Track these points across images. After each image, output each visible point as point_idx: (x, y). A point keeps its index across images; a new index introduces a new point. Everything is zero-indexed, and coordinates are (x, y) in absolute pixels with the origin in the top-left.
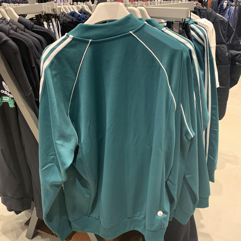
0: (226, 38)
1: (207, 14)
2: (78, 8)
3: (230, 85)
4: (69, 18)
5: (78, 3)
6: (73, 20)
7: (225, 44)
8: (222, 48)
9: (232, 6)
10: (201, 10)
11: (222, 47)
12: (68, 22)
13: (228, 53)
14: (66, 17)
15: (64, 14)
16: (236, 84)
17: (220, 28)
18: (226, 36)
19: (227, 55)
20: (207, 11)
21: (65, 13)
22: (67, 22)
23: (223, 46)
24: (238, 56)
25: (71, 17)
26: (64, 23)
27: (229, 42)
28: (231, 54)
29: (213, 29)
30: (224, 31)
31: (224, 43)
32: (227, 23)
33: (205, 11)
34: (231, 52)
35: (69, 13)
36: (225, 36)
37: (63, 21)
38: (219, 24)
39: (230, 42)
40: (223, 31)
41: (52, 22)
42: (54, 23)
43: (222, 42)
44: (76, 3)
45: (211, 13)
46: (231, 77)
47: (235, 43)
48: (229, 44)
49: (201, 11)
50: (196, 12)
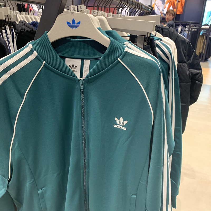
0: (187, 57)
1: (169, 33)
3: (190, 103)
4: (28, 27)
7: (186, 63)
8: (182, 67)
10: (163, 29)
13: (188, 72)
14: (26, 26)
17: (181, 48)
18: (187, 55)
19: (188, 74)
20: (169, 30)
23: (183, 64)
24: (198, 75)
25: (32, 27)
27: (189, 61)
28: (192, 73)
29: (175, 47)
30: (186, 50)
31: (185, 62)
32: (188, 43)
33: (167, 30)
35: (30, 23)
36: (186, 55)
38: (181, 44)
39: (191, 61)
40: (184, 50)
43: (183, 60)
45: (173, 33)
46: (191, 95)
47: (195, 62)
48: (190, 63)
49: (163, 30)
50: (159, 31)
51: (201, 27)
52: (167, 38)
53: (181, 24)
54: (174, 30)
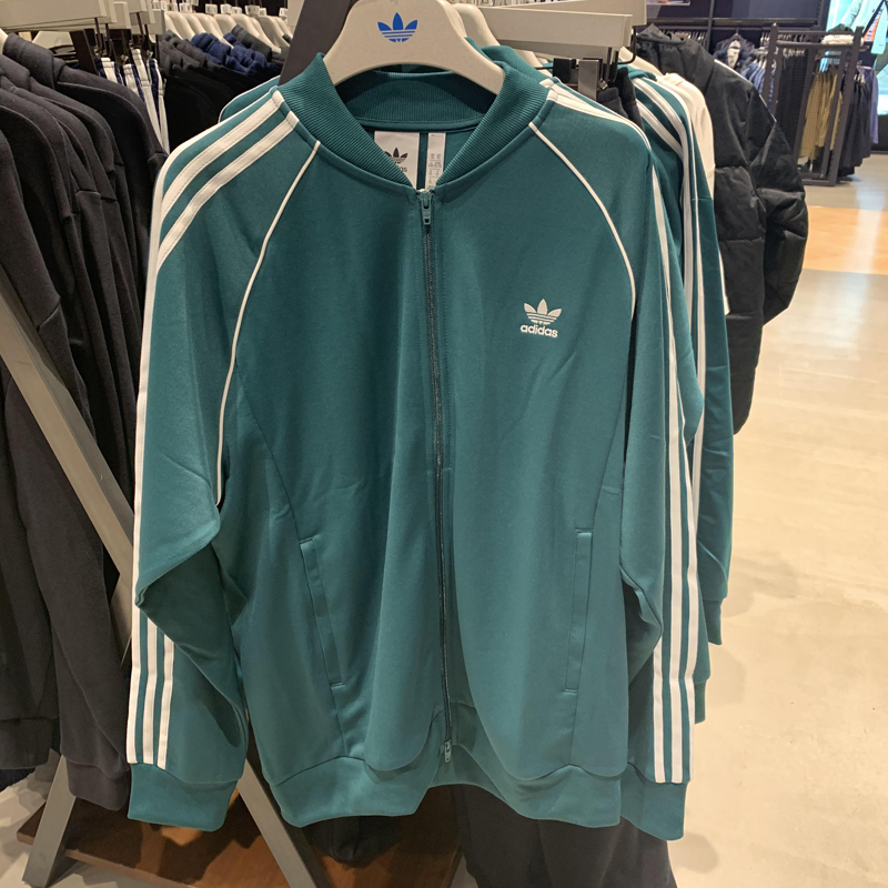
0: (747, 145)
1: (683, 59)
2: (222, 24)
3: (765, 312)
4: (191, 55)
5: (222, 6)
6: (206, 62)
7: (744, 166)
8: (734, 181)
9: (755, 61)
10: (660, 45)
11: (736, 177)
12: (190, 67)
13: (754, 199)
14: (183, 50)
15: (172, 41)
16: (785, 306)
17: (727, 112)
18: (750, 138)
19: (753, 205)
20: (682, 48)
21: (175, 36)
22: (185, 67)
23: (737, 171)
24: (790, 209)
25: (198, 51)
26: (176, 70)
27: (757, 159)
28: (767, 202)
29: (704, 110)
30: (743, 120)
31: (741, 164)
32: (752, 93)
33: (674, 49)
34: (766, 193)
35: (190, 40)
36: (746, 136)
37: (172, 65)
38: (725, 96)
39: (763, 161)
40: (738, 119)
41: (131, 61)
42: (141, 67)
43: (735, 157)
44: (215, 6)
45: (695, 58)
46: (766, 283)
47: (779, 163)
48: (760, 165)
49: (661, 49)
50: (645, 52)
51: (820, 41)
52: (675, 77)
53: (737, 29)
54: (699, 49)
